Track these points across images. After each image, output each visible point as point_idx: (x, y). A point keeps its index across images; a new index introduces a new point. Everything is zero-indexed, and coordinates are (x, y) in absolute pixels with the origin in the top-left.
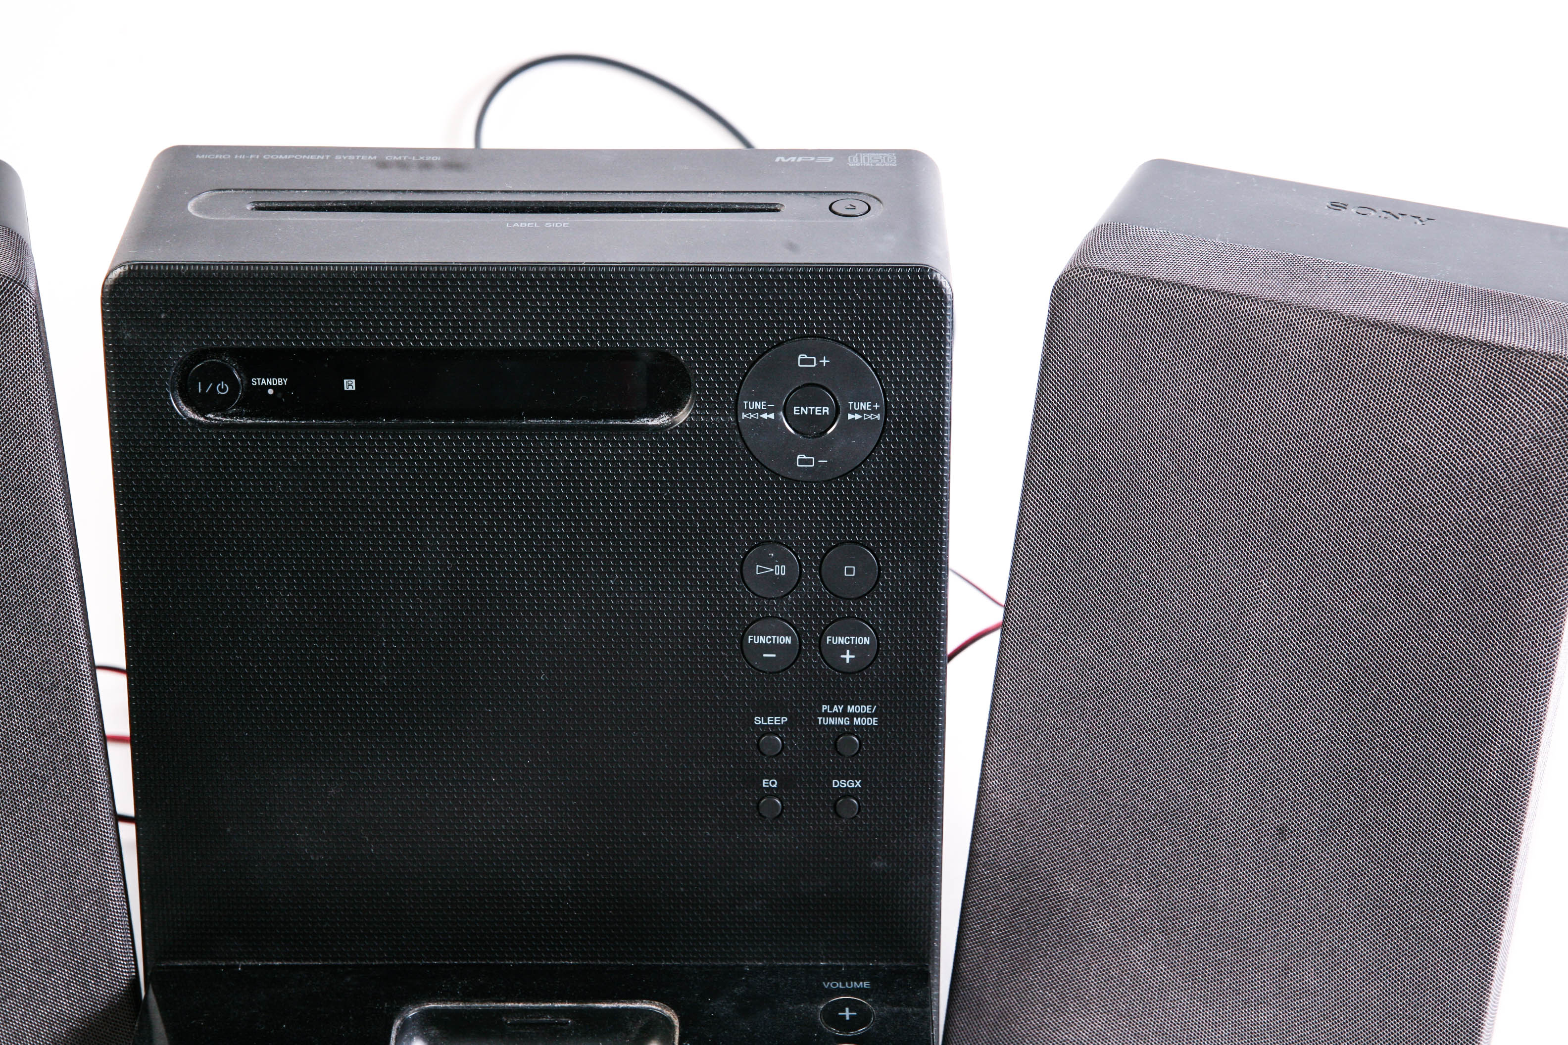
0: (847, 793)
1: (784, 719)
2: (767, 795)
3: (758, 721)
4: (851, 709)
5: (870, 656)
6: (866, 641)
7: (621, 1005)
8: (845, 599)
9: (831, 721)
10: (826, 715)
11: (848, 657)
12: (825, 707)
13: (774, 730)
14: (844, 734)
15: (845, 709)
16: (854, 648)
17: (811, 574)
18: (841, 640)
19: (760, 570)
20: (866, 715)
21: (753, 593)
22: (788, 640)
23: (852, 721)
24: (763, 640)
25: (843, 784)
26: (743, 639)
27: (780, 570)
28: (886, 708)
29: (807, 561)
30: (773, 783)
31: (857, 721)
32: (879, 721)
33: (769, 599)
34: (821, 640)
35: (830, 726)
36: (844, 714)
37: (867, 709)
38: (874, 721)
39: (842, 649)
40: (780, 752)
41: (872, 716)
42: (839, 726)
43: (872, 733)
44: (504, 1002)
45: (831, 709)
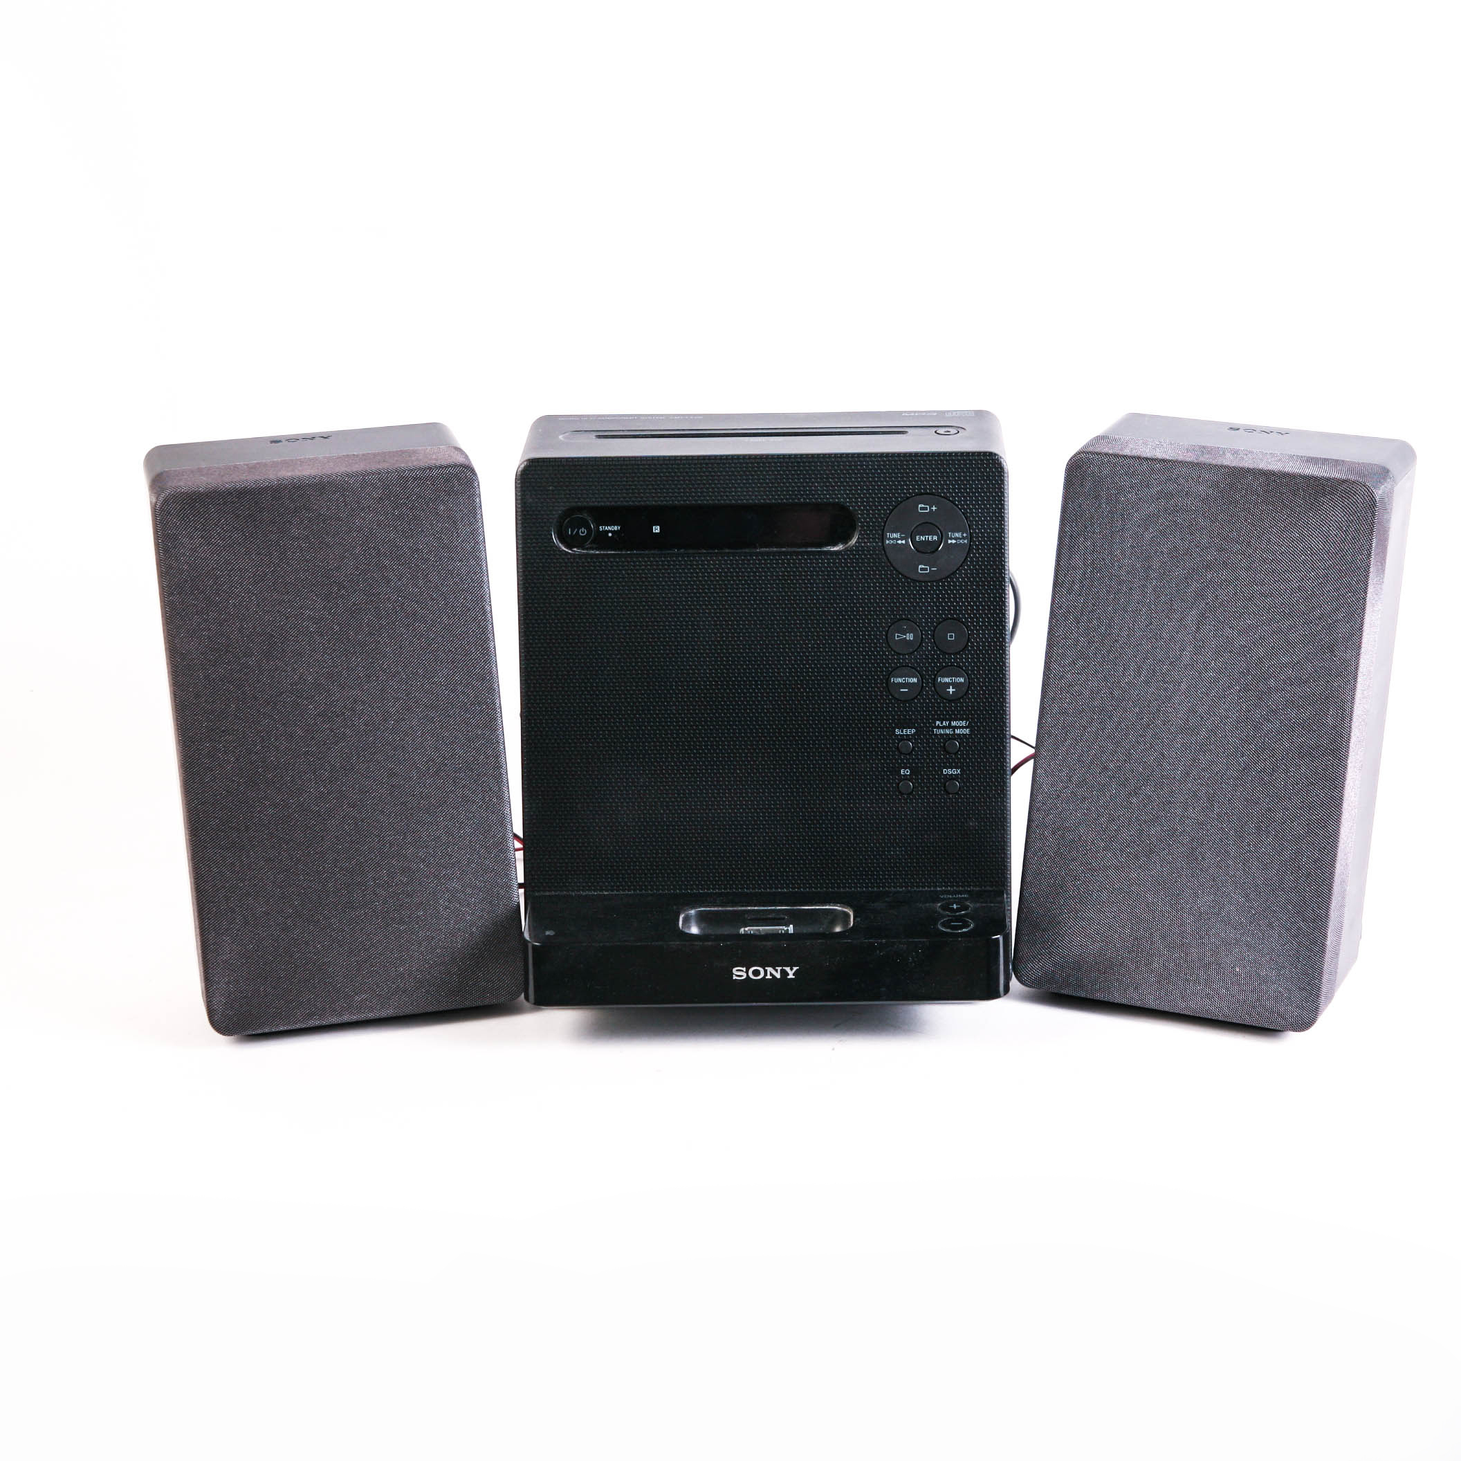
0: (952, 778)
1: (913, 731)
2: (904, 779)
3: (898, 732)
4: (954, 724)
5: (964, 689)
6: (962, 680)
7: (817, 908)
8: (948, 654)
9: (942, 731)
10: (938, 727)
11: (951, 690)
12: (938, 723)
13: (908, 738)
14: (950, 739)
15: (950, 723)
16: (955, 685)
17: (928, 639)
18: (947, 680)
19: (898, 636)
20: (963, 727)
21: (894, 651)
22: (915, 680)
23: (954, 731)
24: (900, 680)
25: (950, 772)
26: (888, 680)
27: (910, 637)
28: (975, 722)
29: (925, 631)
30: (907, 772)
31: (957, 731)
32: (971, 731)
33: (904, 655)
34: (935, 680)
35: (941, 734)
36: (950, 727)
37: (963, 723)
38: (967, 731)
39: (947, 685)
40: (911, 752)
41: (966, 727)
42: (947, 735)
43: (966, 738)
44: (746, 906)
45: (942, 723)
